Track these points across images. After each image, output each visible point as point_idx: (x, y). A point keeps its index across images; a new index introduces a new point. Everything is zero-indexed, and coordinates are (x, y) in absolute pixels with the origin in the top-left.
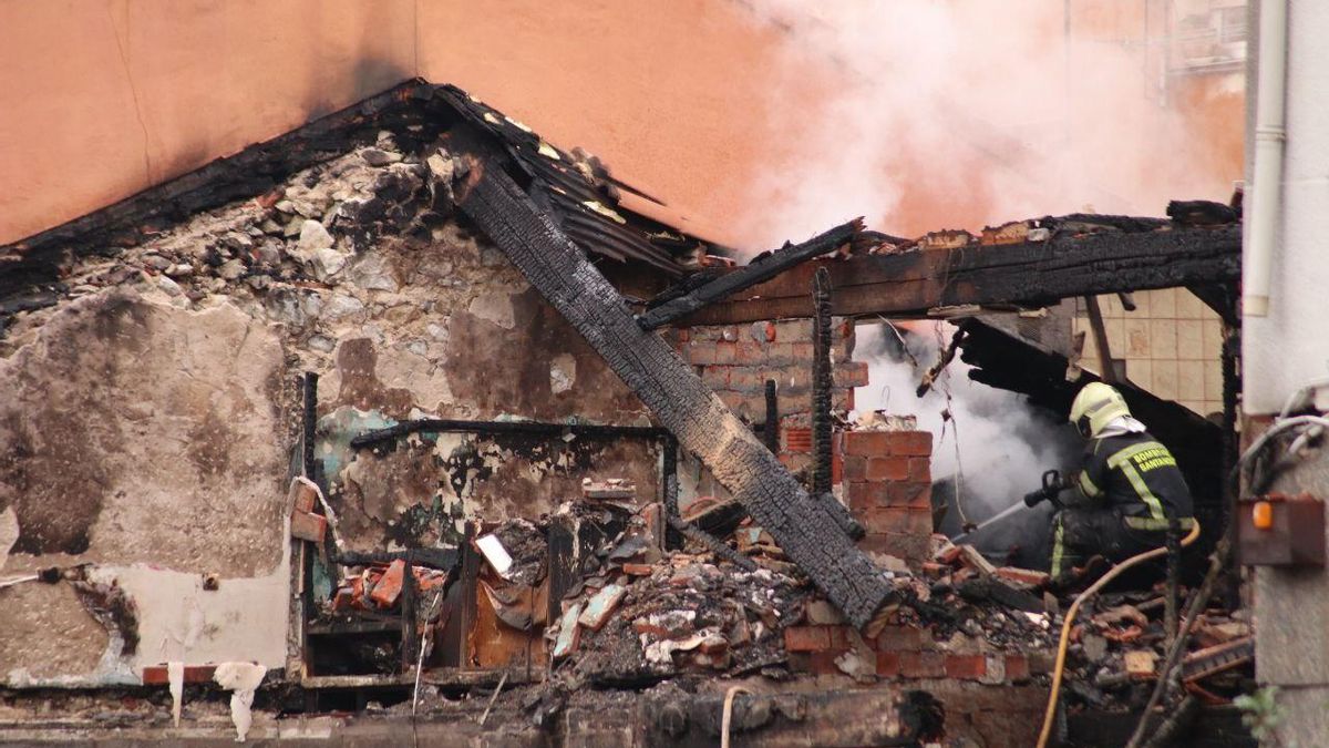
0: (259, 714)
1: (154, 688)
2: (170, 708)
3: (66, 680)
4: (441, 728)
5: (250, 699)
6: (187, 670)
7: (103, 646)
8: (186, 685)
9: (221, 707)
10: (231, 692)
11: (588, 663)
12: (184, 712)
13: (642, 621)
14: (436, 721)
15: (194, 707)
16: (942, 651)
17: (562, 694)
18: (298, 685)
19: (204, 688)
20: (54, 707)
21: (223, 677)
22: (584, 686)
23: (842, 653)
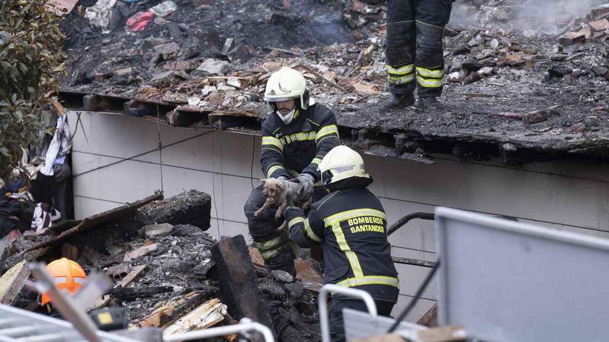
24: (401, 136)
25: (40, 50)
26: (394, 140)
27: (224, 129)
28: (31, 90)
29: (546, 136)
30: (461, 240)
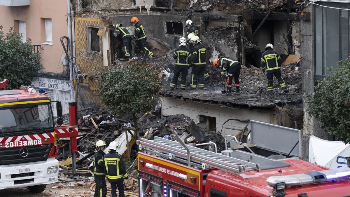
0: (150, 11)
1: (138, 9)
2: (140, 11)
3: (128, 9)
4: (175, 15)
5: (149, 10)
6: (142, 7)
7: (132, 4)
8: (142, 8)
9: (146, 11)
10: (147, 9)
11: (194, 8)
12: (141, 12)
13: (201, 3)
14: (174, 14)
15: (143, 11)
16: (238, 6)
17: (191, 12)
18: (155, 8)
19: (144, 9)
20: (126, 12)
21: (146, 7)
22: (194, 11)
23: (226, 7)
24: (228, 103)
25: (158, 85)
26: (227, 104)
27: (192, 101)
28: (157, 93)
29: (257, 104)
30: (255, 126)
